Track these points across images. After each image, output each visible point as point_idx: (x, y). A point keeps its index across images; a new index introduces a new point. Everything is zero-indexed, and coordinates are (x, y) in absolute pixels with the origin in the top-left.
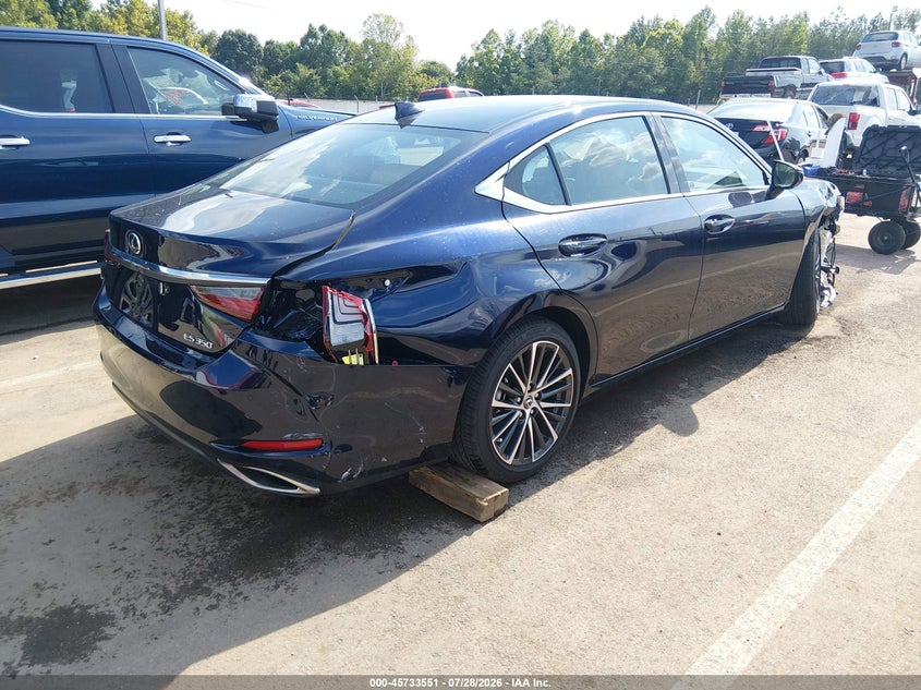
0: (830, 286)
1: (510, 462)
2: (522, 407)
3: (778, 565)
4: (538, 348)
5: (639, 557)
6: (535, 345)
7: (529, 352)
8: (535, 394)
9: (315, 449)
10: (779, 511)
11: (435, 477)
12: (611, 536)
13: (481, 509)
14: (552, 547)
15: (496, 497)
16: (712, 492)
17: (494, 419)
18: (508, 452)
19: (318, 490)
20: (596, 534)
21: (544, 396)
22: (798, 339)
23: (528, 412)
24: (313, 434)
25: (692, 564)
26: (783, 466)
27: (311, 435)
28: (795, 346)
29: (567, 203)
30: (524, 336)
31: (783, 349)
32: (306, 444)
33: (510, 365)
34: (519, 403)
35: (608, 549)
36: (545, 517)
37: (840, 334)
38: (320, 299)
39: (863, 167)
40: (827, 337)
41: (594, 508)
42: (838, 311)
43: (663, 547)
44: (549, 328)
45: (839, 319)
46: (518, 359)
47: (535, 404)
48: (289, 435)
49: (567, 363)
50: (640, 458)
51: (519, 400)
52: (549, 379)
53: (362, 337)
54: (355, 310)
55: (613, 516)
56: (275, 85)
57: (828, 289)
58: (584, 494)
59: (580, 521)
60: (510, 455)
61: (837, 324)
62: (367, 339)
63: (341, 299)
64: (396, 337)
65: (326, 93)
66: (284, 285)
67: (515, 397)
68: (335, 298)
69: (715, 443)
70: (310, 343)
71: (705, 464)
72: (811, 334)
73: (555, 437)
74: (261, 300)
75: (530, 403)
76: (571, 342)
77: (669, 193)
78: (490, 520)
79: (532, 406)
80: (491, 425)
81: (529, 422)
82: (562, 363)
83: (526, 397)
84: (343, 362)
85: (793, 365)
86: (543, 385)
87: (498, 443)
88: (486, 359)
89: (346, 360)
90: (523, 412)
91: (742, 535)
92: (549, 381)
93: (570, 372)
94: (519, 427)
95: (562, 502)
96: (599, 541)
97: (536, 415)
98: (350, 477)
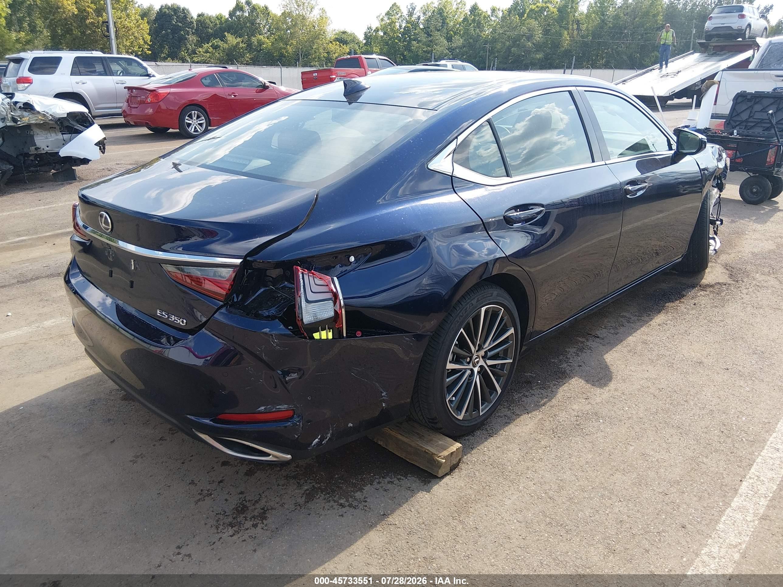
0: (715, 236)
1: (461, 417)
2: (471, 366)
3: (716, 514)
4: (486, 312)
5: (589, 510)
6: (483, 309)
7: (478, 316)
8: (482, 353)
9: (287, 419)
10: (707, 457)
11: (393, 433)
12: (561, 488)
13: (439, 465)
14: (508, 502)
15: (452, 453)
16: (644, 440)
17: (448, 380)
18: (459, 409)
19: (289, 457)
20: (547, 487)
21: (490, 354)
22: (693, 286)
23: (476, 370)
24: (286, 406)
25: (639, 515)
26: (703, 412)
27: (284, 407)
28: (692, 293)
29: (508, 175)
30: (474, 302)
31: (684, 296)
32: (279, 415)
33: (462, 330)
34: (469, 363)
35: (560, 502)
36: (497, 470)
37: (729, 281)
38: (292, 278)
39: (734, 128)
40: (719, 283)
41: (541, 459)
42: (723, 258)
43: (610, 499)
44: (495, 293)
45: (726, 266)
46: (468, 324)
47: (482, 363)
48: (263, 408)
49: (509, 323)
50: (575, 407)
51: (468, 359)
52: (494, 339)
53: (332, 314)
54: (325, 289)
55: (559, 467)
56: (207, 52)
57: (714, 239)
58: (530, 445)
59: (530, 474)
60: (461, 412)
61: (725, 271)
62: (337, 315)
63: (311, 279)
64: (361, 310)
65: (251, 59)
66: (255, 265)
67: (465, 358)
68: (306, 277)
69: (639, 390)
70: (281, 320)
71: (634, 412)
72: (704, 281)
73: (499, 390)
74: (234, 280)
75: (478, 362)
76: (513, 304)
77: (593, 161)
78: (447, 474)
79: (479, 364)
80: (446, 386)
81: (477, 379)
82: (505, 323)
83: (474, 357)
84: (313, 338)
85: (694, 312)
86: (490, 344)
87: (451, 401)
88: (441, 325)
89: (316, 336)
90: (472, 370)
91: (678, 483)
92: (494, 341)
93: (512, 331)
94: (469, 384)
95: (510, 454)
96: (551, 493)
97: (483, 372)
98: (319, 443)
